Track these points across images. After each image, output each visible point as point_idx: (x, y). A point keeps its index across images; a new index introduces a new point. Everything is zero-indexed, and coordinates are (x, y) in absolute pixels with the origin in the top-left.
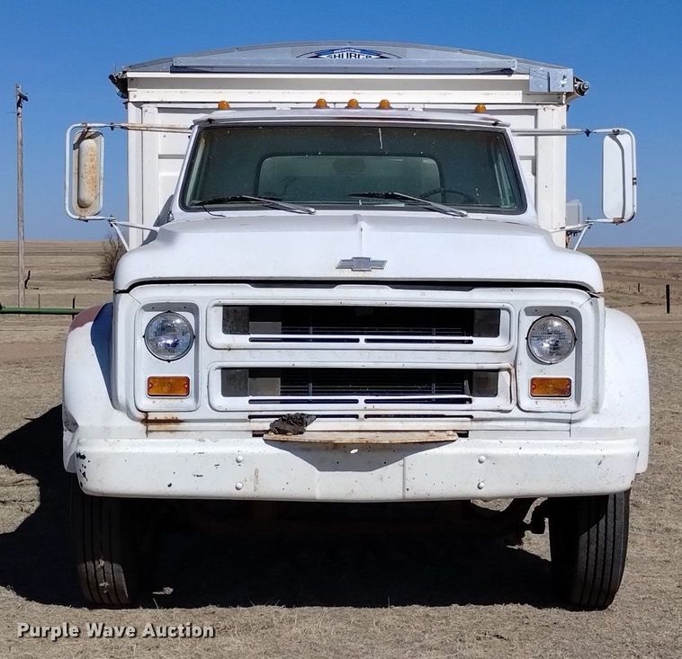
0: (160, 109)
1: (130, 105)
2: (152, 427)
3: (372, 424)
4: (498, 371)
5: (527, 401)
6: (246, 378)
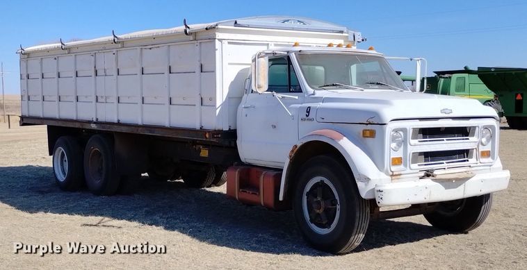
0: (229, 43)
1: (217, 40)
2: (393, 178)
3: (448, 171)
4: (474, 149)
5: (480, 159)
6: (417, 156)
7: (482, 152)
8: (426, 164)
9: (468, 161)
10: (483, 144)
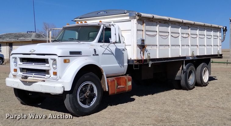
2: (14, 77)
3: (34, 78)
4: (49, 70)
5: (52, 76)
6: (22, 70)
7: (53, 72)
8: (26, 74)
9: (45, 75)
10: (54, 68)
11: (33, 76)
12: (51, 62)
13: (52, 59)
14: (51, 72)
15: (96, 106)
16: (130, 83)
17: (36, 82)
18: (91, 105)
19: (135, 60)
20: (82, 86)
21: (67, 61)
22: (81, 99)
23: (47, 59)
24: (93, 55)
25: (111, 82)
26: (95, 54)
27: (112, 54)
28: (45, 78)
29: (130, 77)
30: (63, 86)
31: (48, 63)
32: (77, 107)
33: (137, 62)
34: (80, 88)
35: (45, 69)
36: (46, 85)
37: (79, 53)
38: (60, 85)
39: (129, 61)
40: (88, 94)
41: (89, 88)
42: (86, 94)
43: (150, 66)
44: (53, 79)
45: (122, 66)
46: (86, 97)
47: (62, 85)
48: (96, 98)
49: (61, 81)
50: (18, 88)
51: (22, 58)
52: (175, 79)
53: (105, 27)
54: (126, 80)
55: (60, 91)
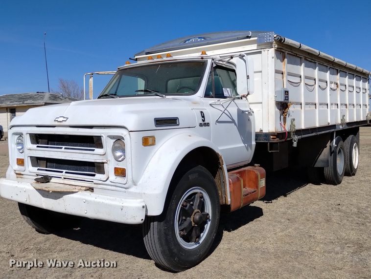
2: (18, 176)
3: (66, 181)
4: (103, 163)
5: (113, 177)
6: (37, 161)
7: (115, 168)
8: (46, 170)
9: (94, 175)
10: (116, 159)
11: (63, 177)
12: (108, 143)
13: (111, 137)
14: (109, 168)
15: (210, 241)
16: (262, 183)
17: (73, 192)
18: (201, 241)
19: (273, 134)
20: (184, 199)
21: (150, 140)
22: (182, 230)
23: (99, 138)
24: (201, 125)
25: (233, 184)
26: (202, 123)
27: (233, 121)
28: (95, 181)
29: (263, 170)
30: (144, 205)
31: (100, 146)
32: (175, 251)
33: (275, 137)
34: (181, 205)
35: (93, 161)
36: (98, 200)
37: (172, 122)
38: (137, 203)
39: (258, 135)
40: (197, 217)
41: (197, 202)
42: (192, 216)
43: (295, 145)
44: (114, 184)
45: (249, 148)
46: (193, 224)
47: (141, 202)
48: (209, 223)
49: (138, 191)
50: (28, 203)
51: (36, 134)
52: (315, 166)
53: (214, 65)
54: (257, 177)
55: (137, 219)
